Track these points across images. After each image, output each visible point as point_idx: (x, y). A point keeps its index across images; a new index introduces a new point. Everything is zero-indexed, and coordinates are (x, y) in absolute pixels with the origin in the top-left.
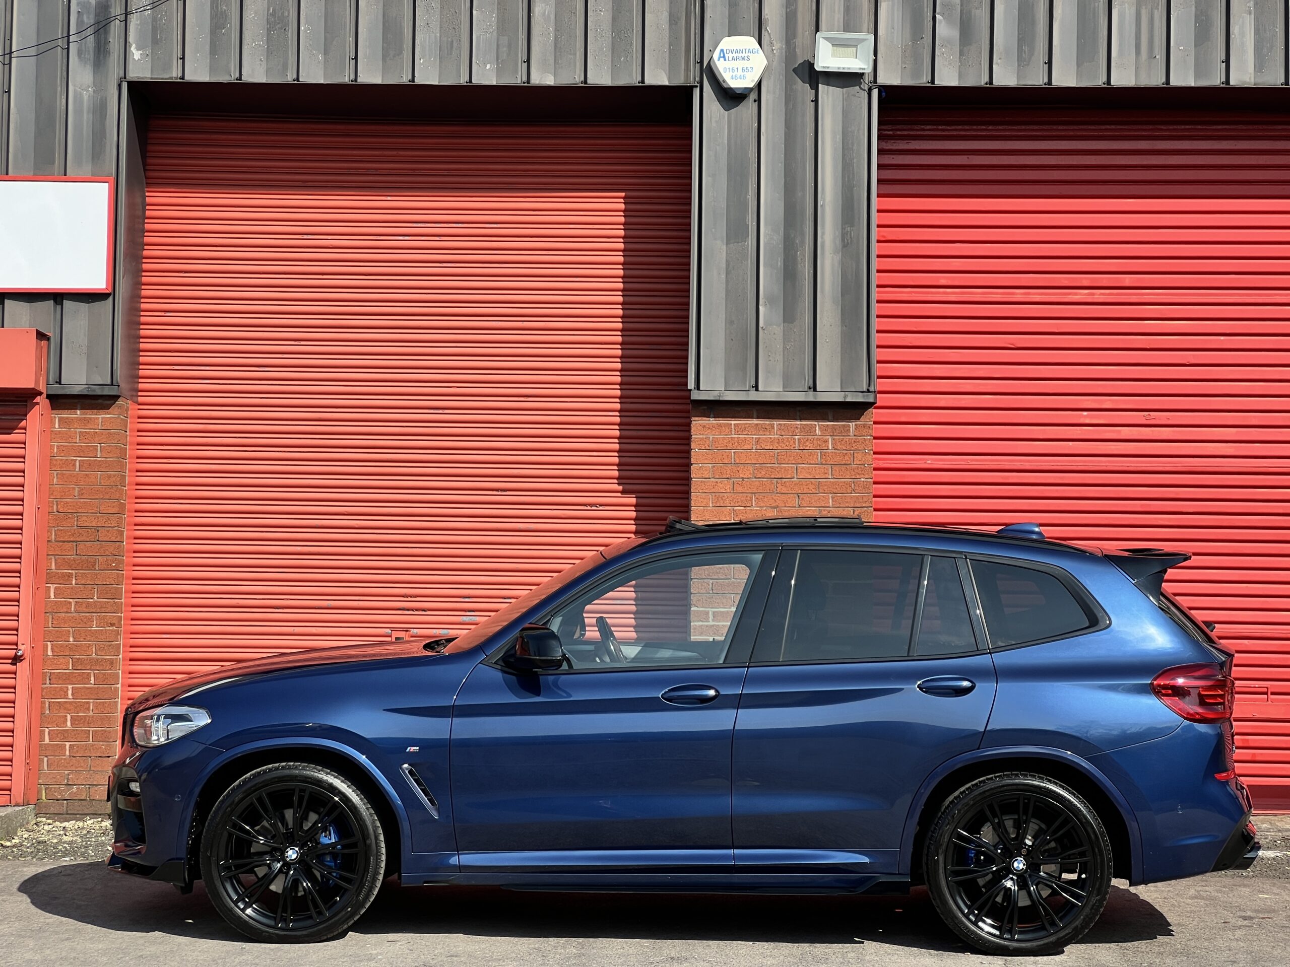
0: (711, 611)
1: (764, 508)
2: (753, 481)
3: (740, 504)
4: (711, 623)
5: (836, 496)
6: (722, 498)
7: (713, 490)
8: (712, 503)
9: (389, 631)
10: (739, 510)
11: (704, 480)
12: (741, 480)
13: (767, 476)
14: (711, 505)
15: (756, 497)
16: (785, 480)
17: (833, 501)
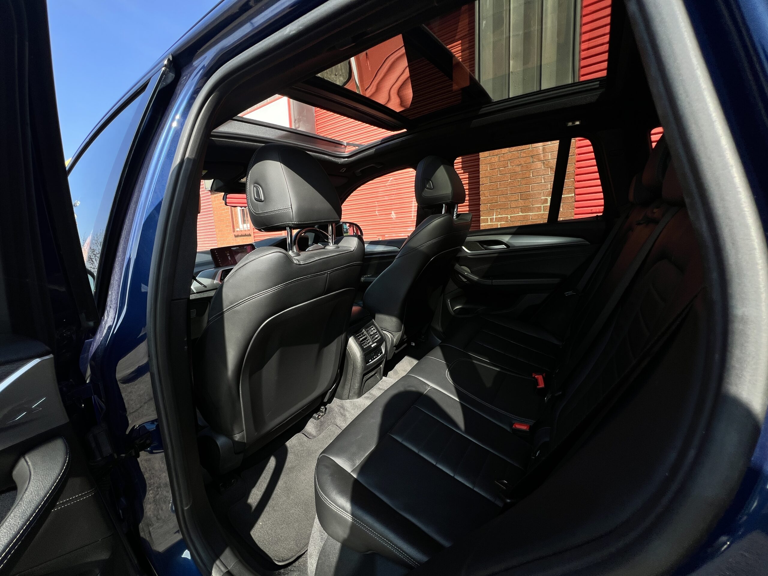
0: (489, 218)
1: (514, 166)
2: (508, 154)
3: (502, 166)
4: (489, 223)
5: (553, 153)
6: (494, 165)
7: (490, 162)
8: (489, 168)
9: (376, 236)
10: (502, 169)
11: (485, 158)
12: (503, 155)
13: (516, 150)
14: (489, 170)
15: (510, 161)
16: (524, 150)
17: (551, 156)
